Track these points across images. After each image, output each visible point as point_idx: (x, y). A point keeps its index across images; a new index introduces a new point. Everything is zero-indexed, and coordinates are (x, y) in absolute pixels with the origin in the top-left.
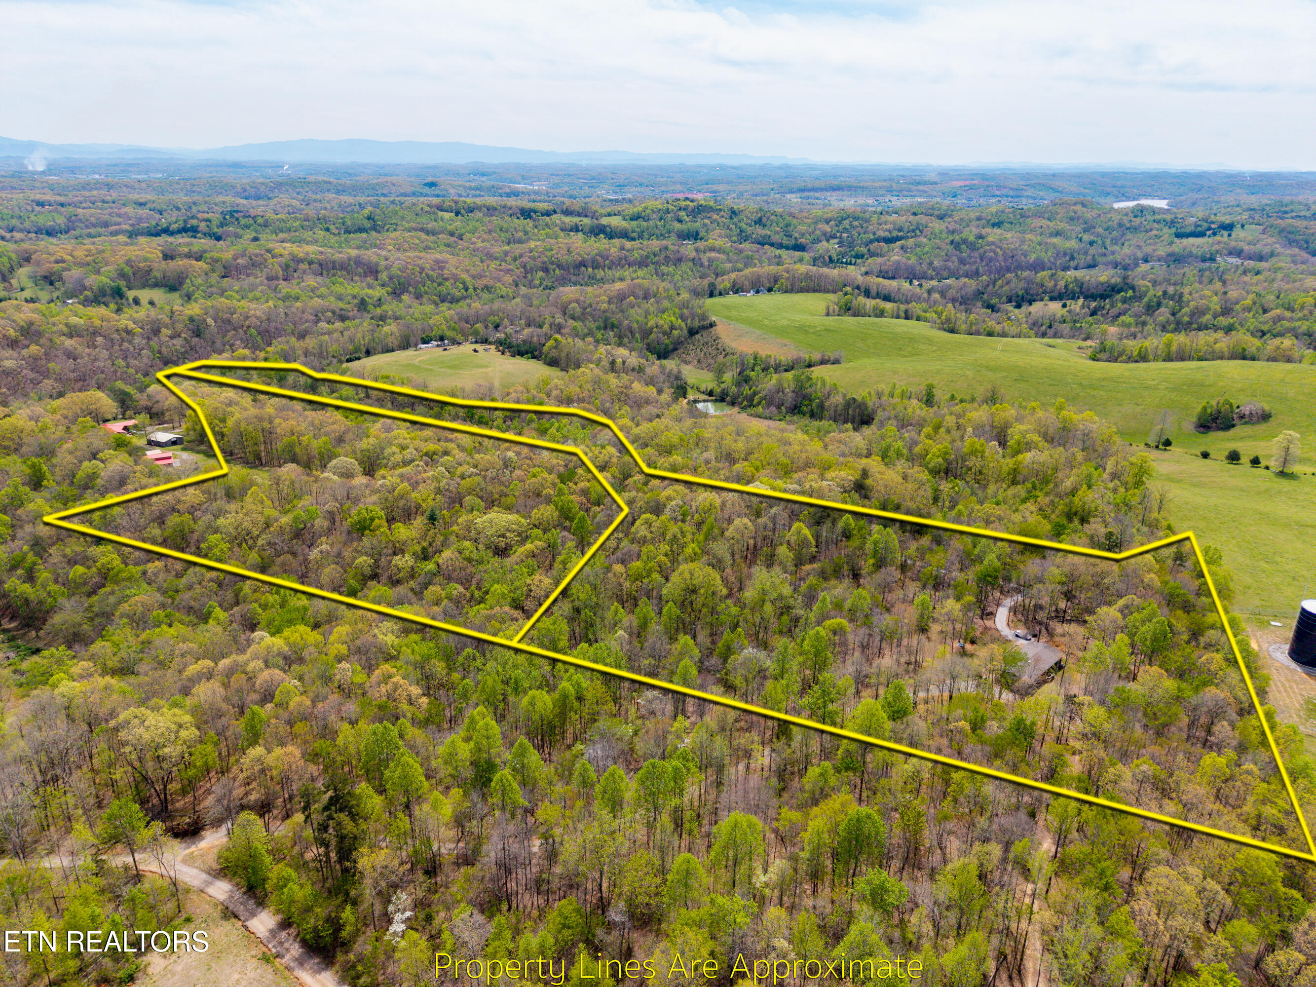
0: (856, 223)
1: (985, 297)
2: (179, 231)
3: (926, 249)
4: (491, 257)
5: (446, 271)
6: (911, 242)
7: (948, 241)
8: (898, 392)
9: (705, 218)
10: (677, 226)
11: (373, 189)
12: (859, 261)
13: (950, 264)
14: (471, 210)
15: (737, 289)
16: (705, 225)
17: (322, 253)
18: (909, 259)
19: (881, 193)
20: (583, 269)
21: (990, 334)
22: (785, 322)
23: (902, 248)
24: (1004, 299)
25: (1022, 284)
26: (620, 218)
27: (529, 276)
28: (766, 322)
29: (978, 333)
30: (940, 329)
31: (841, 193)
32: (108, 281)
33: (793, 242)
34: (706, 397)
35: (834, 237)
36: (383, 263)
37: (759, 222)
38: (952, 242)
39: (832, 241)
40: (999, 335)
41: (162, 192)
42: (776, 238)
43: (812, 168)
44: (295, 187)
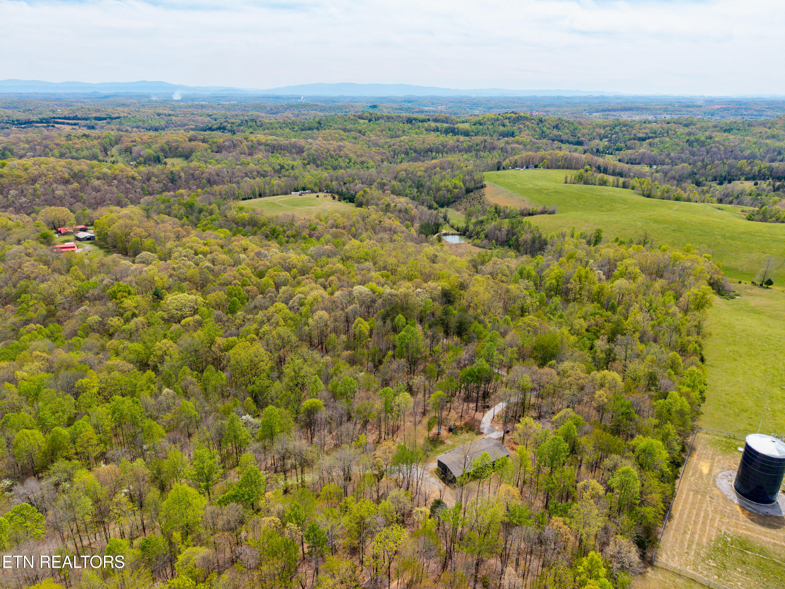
0: (624, 129)
1: (697, 176)
2: (216, 129)
3: (668, 145)
4: (376, 145)
5: (342, 152)
6: (657, 140)
7: (685, 140)
8: (577, 234)
9: (521, 124)
10: (501, 128)
11: (341, 109)
12: (617, 152)
13: (683, 155)
14: (377, 119)
15: (515, 166)
16: (519, 128)
17: (276, 140)
18: (652, 151)
19: (659, 112)
20: (430, 153)
21: (677, 199)
22: (530, 186)
23: (650, 144)
24: (710, 178)
25: (727, 168)
26: (468, 124)
27: (396, 157)
28: (519, 185)
29: (669, 198)
30: (640, 194)
31: (631, 112)
32: (153, 152)
33: (576, 139)
34: (456, 232)
35: (607, 137)
36: (307, 146)
37: (556, 127)
38: (688, 141)
39: (604, 140)
40: (685, 200)
41: (229, 110)
42: (565, 137)
43: (618, 98)
44: (298, 108)
